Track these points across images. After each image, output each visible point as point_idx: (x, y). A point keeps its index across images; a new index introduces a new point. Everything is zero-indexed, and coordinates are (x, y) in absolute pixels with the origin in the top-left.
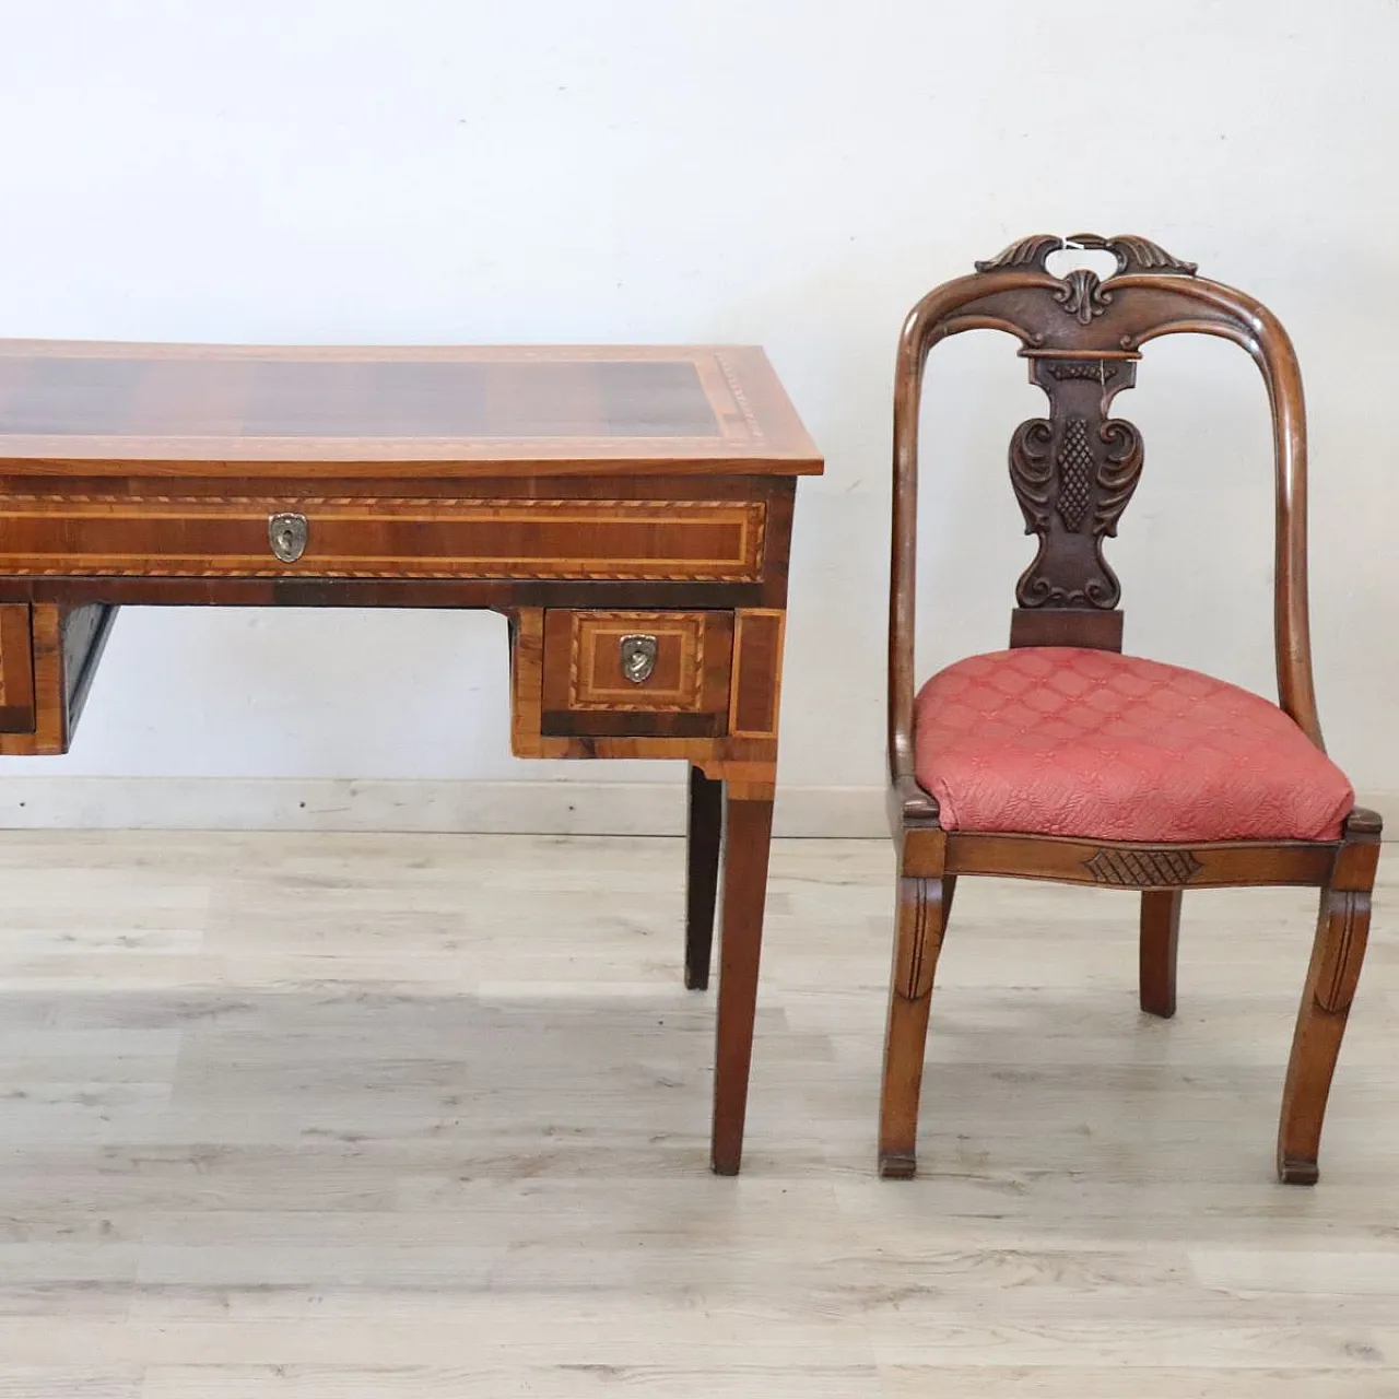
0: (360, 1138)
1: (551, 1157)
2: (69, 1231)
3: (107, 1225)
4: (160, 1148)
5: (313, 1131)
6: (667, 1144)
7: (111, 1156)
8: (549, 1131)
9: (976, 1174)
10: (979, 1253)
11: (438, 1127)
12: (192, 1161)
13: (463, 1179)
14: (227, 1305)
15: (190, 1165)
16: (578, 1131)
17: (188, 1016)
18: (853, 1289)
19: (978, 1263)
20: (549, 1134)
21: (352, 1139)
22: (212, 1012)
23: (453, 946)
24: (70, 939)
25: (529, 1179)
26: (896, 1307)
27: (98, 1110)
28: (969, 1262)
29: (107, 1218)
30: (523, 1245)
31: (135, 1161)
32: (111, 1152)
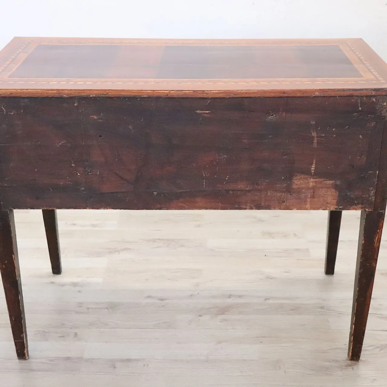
0: (166, 299)
1: (230, 307)
2: (63, 337)
3: (76, 334)
4: (97, 303)
5: (149, 297)
6: (270, 301)
7: (80, 307)
8: (230, 296)
9: (378, 313)
10: (380, 346)
11: (192, 295)
12: (107, 309)
13: (200, 316)
14: (115, 367)
15: (106, 310)
16: (240, 296)
17: (110, 253)
18: (337, 361)
19: (381, 350)
20: (230, 297)
21: (162, 300)
22: (118, 251)
23: (199, 226)
24: (74, 224)
25: (222, 316)
26: (353, 369)
27: (78, 288)
28: (378, 350)
29: (76, 331)
30: (220, 342)
31: (88, 308)
32: (80, 305)
